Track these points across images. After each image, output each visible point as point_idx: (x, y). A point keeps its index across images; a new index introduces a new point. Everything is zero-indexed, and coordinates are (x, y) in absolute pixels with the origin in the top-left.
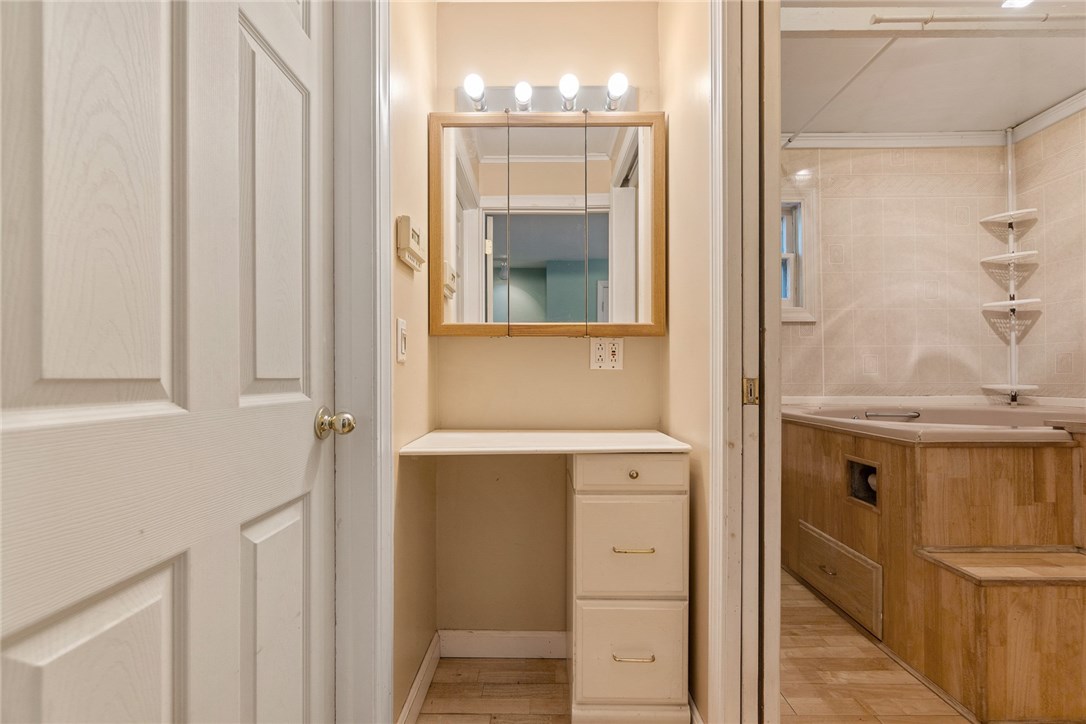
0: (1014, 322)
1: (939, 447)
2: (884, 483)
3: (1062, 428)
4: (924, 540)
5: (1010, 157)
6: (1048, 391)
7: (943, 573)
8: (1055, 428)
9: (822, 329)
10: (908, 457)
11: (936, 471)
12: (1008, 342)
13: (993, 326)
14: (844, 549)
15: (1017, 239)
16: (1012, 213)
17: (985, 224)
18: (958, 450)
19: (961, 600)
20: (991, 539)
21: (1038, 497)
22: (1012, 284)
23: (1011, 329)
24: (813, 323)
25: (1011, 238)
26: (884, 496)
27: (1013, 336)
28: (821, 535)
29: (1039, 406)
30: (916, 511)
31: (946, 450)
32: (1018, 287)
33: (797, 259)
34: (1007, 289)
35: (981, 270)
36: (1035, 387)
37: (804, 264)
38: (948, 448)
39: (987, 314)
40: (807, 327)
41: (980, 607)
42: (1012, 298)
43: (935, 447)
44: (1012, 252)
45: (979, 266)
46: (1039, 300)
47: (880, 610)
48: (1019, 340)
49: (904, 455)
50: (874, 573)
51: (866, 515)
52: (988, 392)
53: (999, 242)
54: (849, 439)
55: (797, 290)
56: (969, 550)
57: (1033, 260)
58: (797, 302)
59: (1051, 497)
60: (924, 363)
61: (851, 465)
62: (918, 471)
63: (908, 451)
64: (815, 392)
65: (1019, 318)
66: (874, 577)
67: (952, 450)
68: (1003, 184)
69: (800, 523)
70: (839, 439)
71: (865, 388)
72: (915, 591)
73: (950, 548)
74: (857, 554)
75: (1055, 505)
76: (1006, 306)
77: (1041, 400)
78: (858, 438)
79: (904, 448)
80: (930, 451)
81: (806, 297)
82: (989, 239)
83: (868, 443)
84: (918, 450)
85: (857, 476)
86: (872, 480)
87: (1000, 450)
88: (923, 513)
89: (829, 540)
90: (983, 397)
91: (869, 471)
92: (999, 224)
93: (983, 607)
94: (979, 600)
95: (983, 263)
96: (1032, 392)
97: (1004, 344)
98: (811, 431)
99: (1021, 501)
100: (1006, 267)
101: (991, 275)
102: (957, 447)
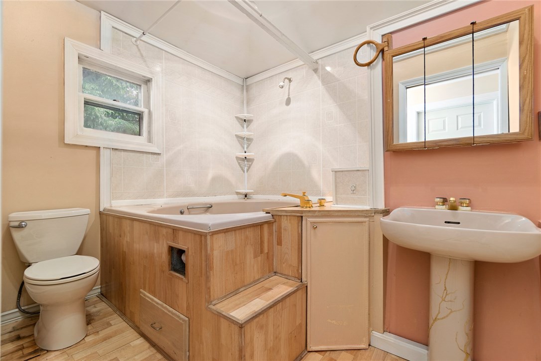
0: (246, 161)
1: (220, 233)
2: (190, 259)
3: (269, 213)
4: (212, 297)
5: (245, 91)
6: (256, 193)
7: (222, 320)
8: (267, 213)
9: (164, 158)
10: (203, 242)
11: (218, 248)
12: (244, 172)
13: (239, 163)
14: (167, 309)
15: (247, 127)
16: (245, 115)
17: (237, 118)
18: (229, 233)
19: (232, 338)
20: (244, 282)
21: (262, 252)
22: (245, 146)
23: (245, 165)
24: (159, 154)
25: (245, 126)
26: (190, 268)
27: (246, 168)
28: (153, 300)
29: (253, 199)
30: (208, 279)
31: (223, 234)
32: (247, 148)
33: (150, 113)
34: (244, 148)
35: (235, 138)
36: (252, 191)
37: (154, 116)
38: (225, 232)
39: (237, 158)
40: (155, 156)
41: (242, 342)
42: (245, 152)
43: (218, 234)
44: (245, 133)
45: (235, 136)
46: (253, 154)
47: (187, 350)
48: (248, 170)
49: (201, 241)
50: (184, 326)
51: (180, 283)
52: (238, 193)
53: (241, 127)
54: (170, 231)
55: (149, 132)
56: (234, 293)
57: (251, 137)
58: (150, 140)
59: (266, 251)
60: (215, 179)
61: (171, 249)
62: (209, 252)
63: (203, 238)
64: (161, 196)
65: (247, 161)
66: (184, 328)
67: (226, 234)
68: (243, 102)
69: (140, 292)
70: (164, 231)
71: (187, 193)
72: (207, 334)
73: (225, 296)
74: (174, 311)
75: (268, 253)
76: (243, 156)
77: (254, 196)
78: (175, 231)
79: (201, 236)
80: (215, 236)
81: (155, 138)
82: (237, 125)
83: (181, 233)
84: (208, 237)
85: (175, 255)
86: (183, 258)
87: (247, 229)
88: (212, 280)
89: (157, 303)
90: (236, 196)
91: (181, 252)
92: (241, 119)
93: (243, 343)
94: (241, 337)
95: (236, 135)
96: (251, 193)
97: (242, 172)
98: (147, 226)
99: (255, 257)
100: (243, 138)
101: (239, 140)
102: (229, 231)
